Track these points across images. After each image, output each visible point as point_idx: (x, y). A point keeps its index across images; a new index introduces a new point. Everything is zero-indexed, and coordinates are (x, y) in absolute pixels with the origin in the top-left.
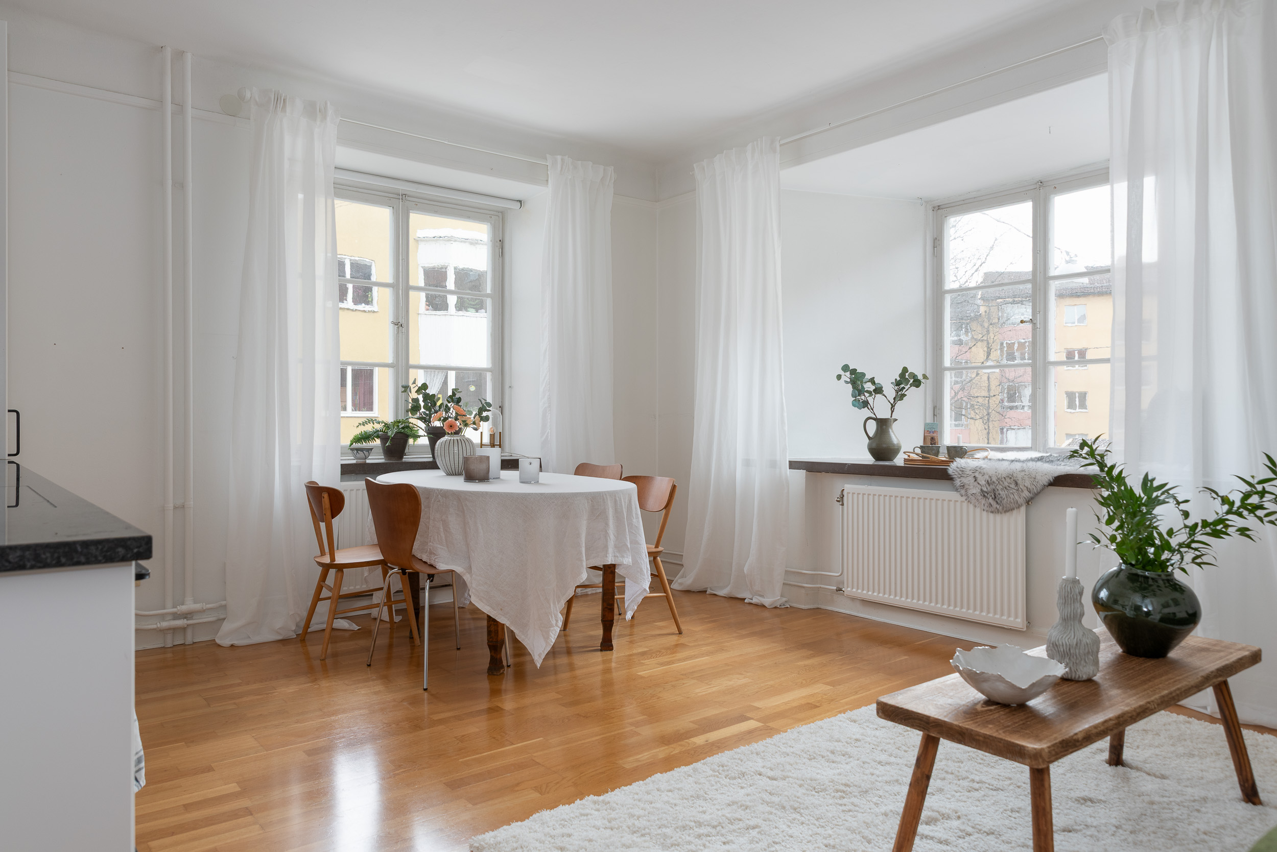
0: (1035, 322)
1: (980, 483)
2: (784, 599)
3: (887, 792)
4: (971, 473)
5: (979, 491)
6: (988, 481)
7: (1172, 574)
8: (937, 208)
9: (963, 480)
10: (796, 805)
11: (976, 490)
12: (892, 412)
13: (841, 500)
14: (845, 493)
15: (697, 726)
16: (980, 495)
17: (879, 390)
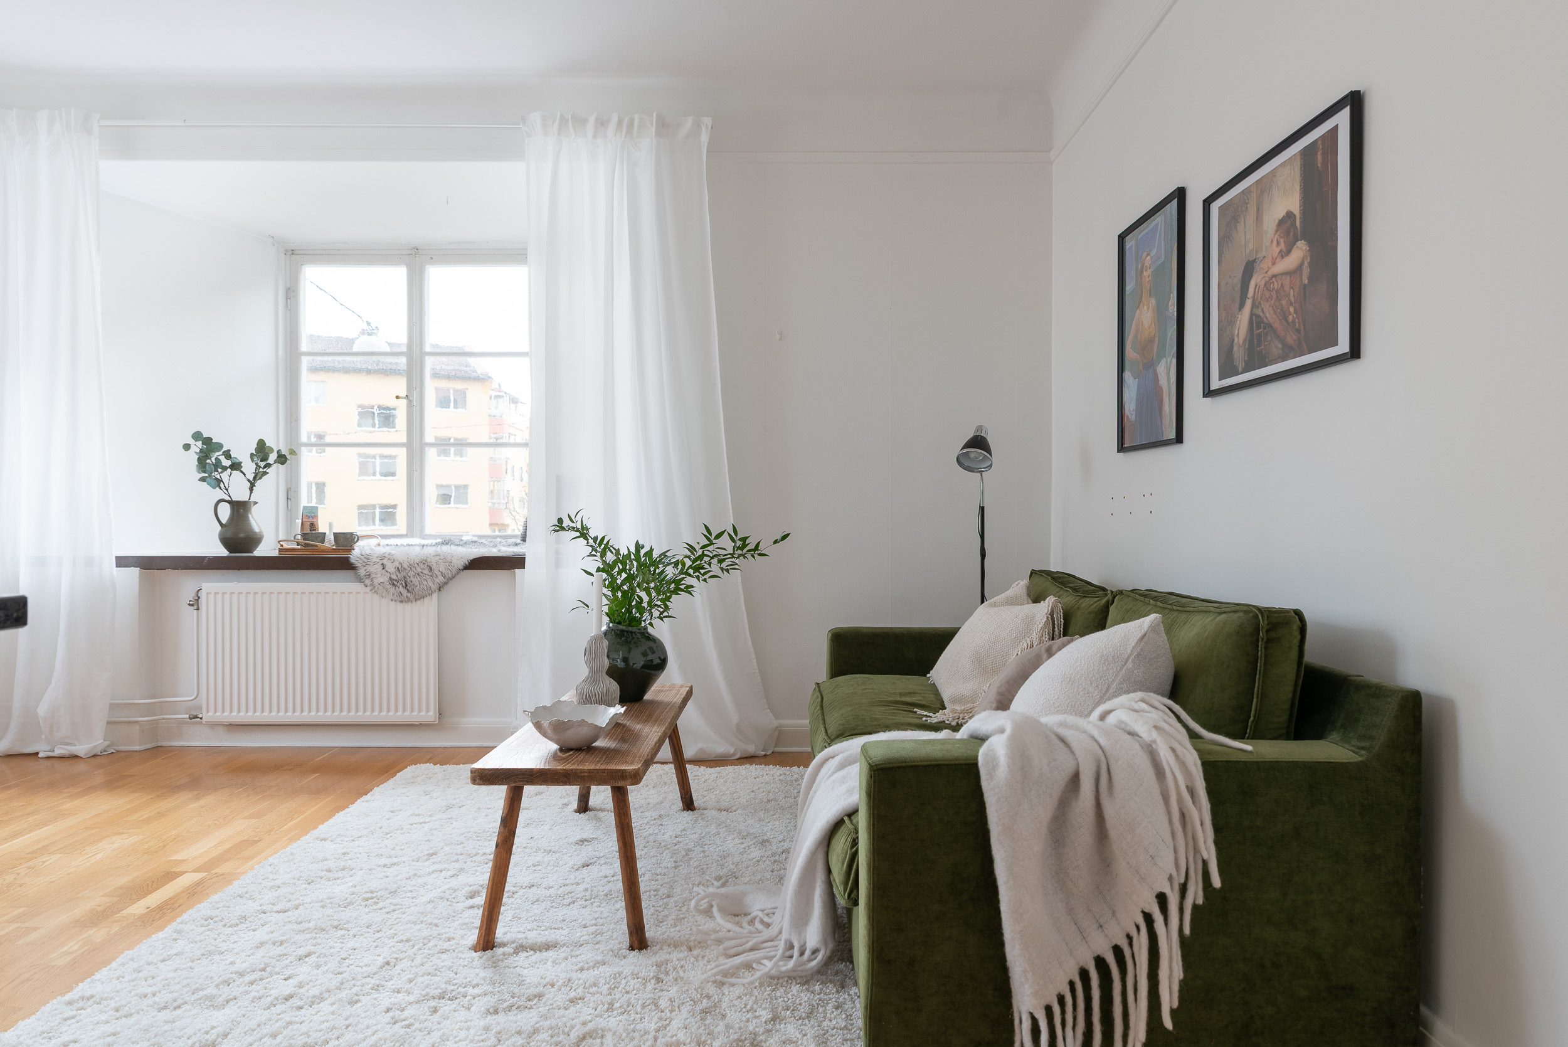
0: (411, 399)
1: (389, 570)
2: (107, 743)
3: (414, 886)
4: (378, 561)
5: (387, 579)
6: (398, 568)
7: (645, 628)
8: (290, 252)
9: (369, 568)
10: (336, 923)
11: (385, 579)
12: (251, 493)
13: (195, 603)
14: (203, 594)
15: (115, 899)
16: (388, 584)
17: (236, 466)
